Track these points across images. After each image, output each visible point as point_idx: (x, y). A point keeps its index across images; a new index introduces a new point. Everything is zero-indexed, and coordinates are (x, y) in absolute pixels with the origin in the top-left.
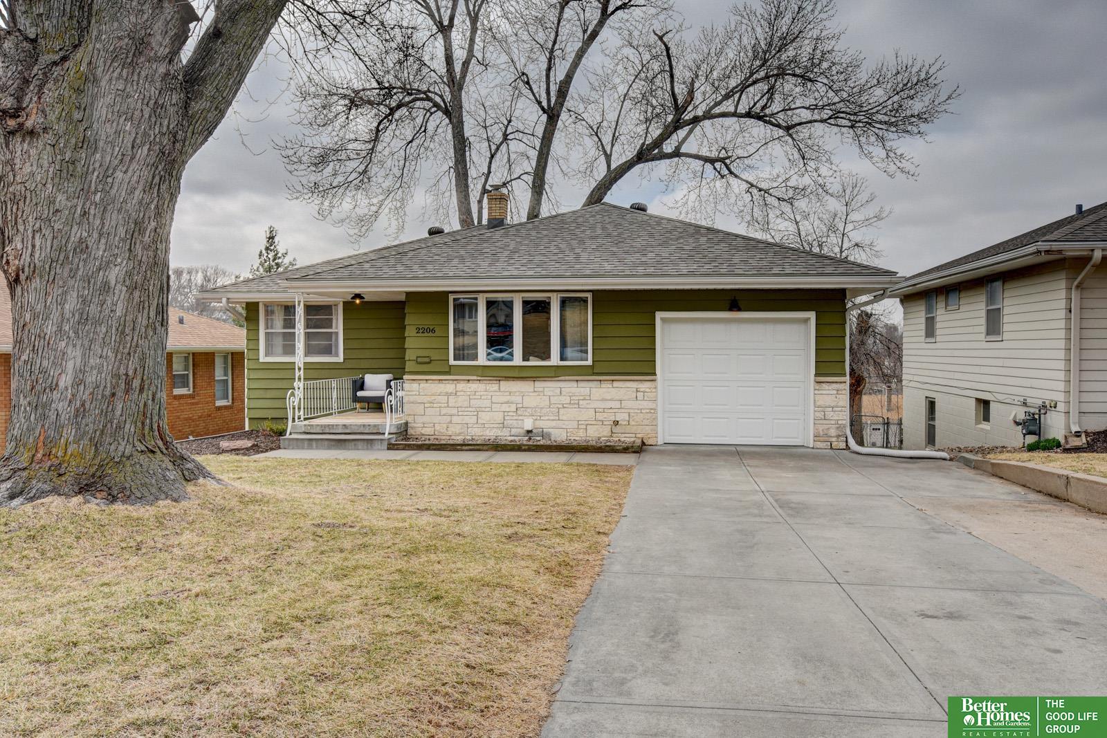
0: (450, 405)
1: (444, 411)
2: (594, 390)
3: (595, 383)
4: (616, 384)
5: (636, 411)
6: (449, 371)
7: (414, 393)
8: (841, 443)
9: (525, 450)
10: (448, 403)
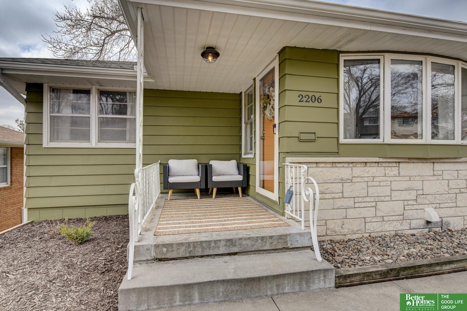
6: (341, 151)
10: (342, 193)
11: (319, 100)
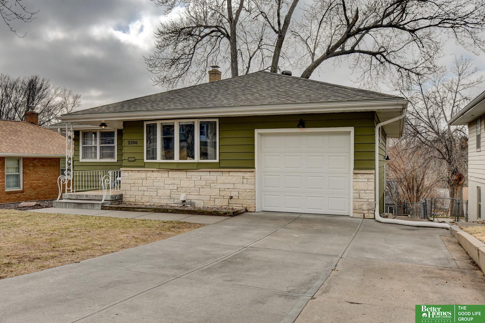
0: (143, 185)
1: (140, 188)
2: (219, 177)
3: (219, 173)
4: (231, 174)
5: (243, 190)
6: (144, 165)
7: (126, 178)
8: (370, 215)
9: (170, 212)
10: (142, 184)
11: (136, 143)
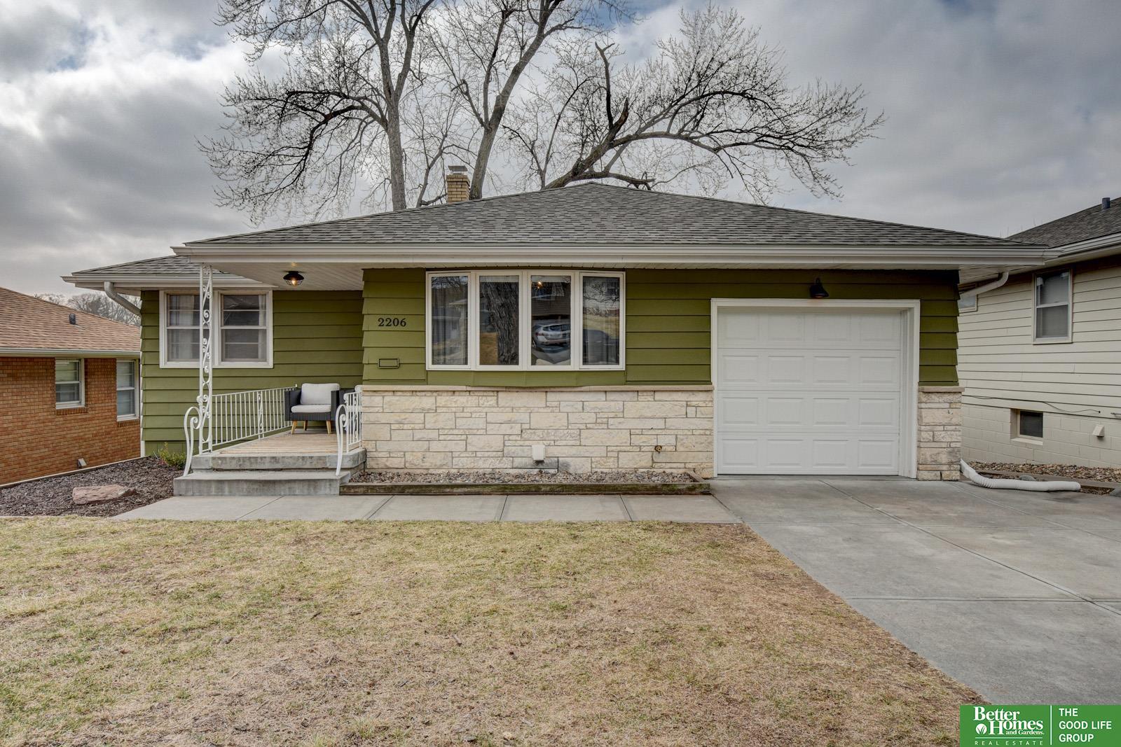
0: (427, 426)
1: (418, 435)
2: (628, 405)
3: (630, 394)
4: (658, 396)
5: (686, 432)
6: (427, 378)
7: (376, 409)
8: (954, 472)
10: (424, 423)
11: (403, 323)
